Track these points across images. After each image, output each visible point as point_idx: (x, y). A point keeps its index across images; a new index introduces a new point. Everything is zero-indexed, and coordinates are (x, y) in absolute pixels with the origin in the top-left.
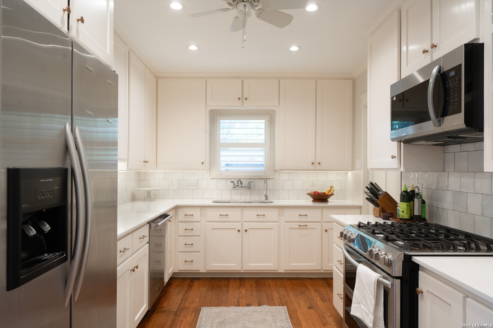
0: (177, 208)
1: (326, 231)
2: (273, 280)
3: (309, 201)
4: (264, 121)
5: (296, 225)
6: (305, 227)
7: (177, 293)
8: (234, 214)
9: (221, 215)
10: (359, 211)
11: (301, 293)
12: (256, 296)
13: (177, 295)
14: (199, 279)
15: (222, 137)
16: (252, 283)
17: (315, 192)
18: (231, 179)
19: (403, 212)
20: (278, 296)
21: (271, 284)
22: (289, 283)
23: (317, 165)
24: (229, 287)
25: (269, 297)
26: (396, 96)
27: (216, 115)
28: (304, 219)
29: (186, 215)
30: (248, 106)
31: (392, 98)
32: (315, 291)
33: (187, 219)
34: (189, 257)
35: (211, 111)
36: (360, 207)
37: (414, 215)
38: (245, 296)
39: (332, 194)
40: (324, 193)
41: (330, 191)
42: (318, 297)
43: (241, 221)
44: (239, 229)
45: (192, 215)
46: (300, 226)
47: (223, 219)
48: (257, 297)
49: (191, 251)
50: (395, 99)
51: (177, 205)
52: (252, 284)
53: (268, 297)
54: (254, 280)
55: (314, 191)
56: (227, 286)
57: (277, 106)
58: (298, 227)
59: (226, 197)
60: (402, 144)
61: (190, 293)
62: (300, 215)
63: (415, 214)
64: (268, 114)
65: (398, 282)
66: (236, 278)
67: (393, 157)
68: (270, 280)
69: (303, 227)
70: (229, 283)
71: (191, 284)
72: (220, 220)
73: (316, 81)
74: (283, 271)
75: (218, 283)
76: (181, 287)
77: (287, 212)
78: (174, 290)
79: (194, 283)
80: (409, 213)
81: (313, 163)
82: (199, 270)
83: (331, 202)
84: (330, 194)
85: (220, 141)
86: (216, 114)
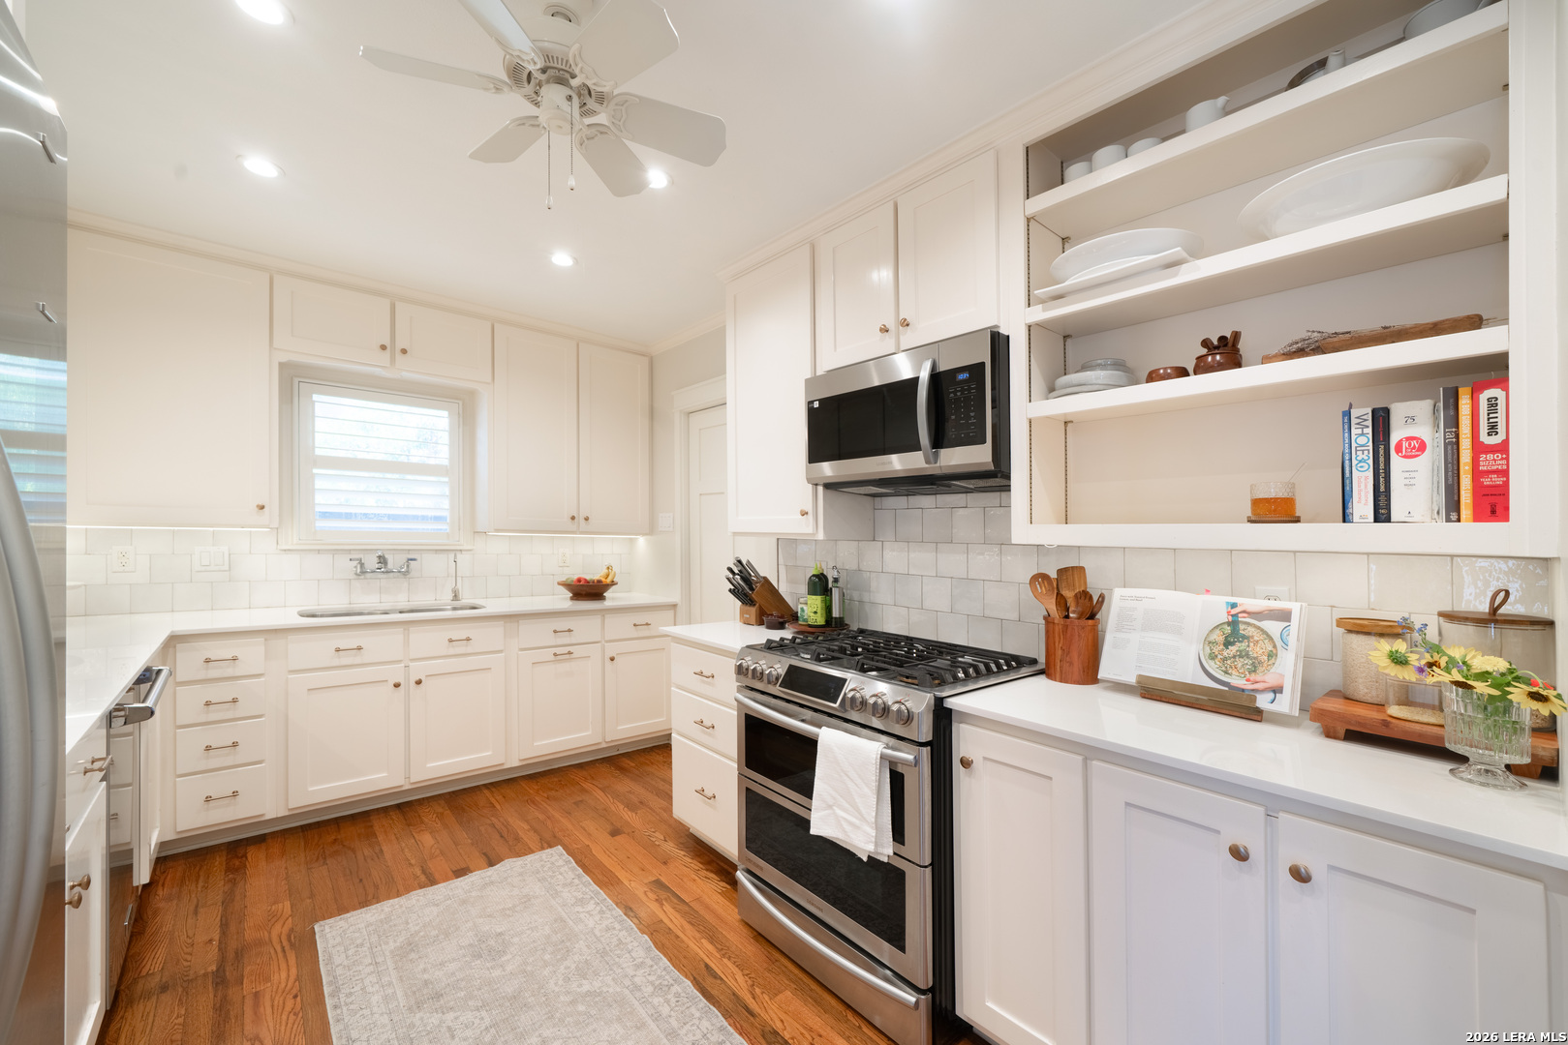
0: (174, 641)
1: (612, 659)
2: (493, 790)
3: (563, 600)
4: (445, 413)
5: (548, 654)
6: (567, 656)
7: (192, 908)
8: (381, 645)
9: (338, 650)
10: (671, 613)
11: (575, 803)
12: (469, 841)
13: (196, 912)
14: (260, 840)
15: (319, 440)
16: (441, 810)
17: (579, 580)
18: (349, 551)
19: (815, 613)
20: (526, 827)
21: (493, 800)
22: (536, 787)
23: (582, 521)
24: (376, 837)
25: (506, 836)
26: (821, 401)
27: (296, 380)
28: (565, 639)
29: (208, 661)
30: (407, 371)
31: (810, 403)
32: (603, 790)
33: (214, 673)
34: (219, 785)
35: (283, 366)
36: (674, 606)
37: (832, 618)
38: (438, 851)
39: (613, 583)
40: (599, 581)
41: (608, 576)
42: (619, 804)
43: (401, 661)
44: (397, 681)
45: (235, 659)
46: (555, 655)
47: (346, 659)
48: (472, 844)
49: (231, 764)
50: (816, 405)
51: (172, 632)
52: (442, 814)
53: (502, 836)
54: (442, 802)
55: (575, 577)
56: (370, 835)
57: (488, 384)
58: (552, 658)
59: (336, 600)
60: (820, 489)
61: (248, 894)
62: (555, 632)
63: (834, 616)
64: (457, 399)
65: (926, 751)
66: (385, 810)
67: (804, 513)
68: (486, 791)
69: (564, 656)
70: (372, 826)
71: (237, 863)
72: (336, 662)
73: (578, 345)
74: (516, 764)
75: (333, 837)
76: (201, 884)
77: (526, 628)
78: (175, 902)
79: (245, 856)
80: (824, 615)
81: (573, 518)
82: (262, 815)
83: (613, 599)
84: (608, 581)
85: (314, 451)
86: (296, 376)
